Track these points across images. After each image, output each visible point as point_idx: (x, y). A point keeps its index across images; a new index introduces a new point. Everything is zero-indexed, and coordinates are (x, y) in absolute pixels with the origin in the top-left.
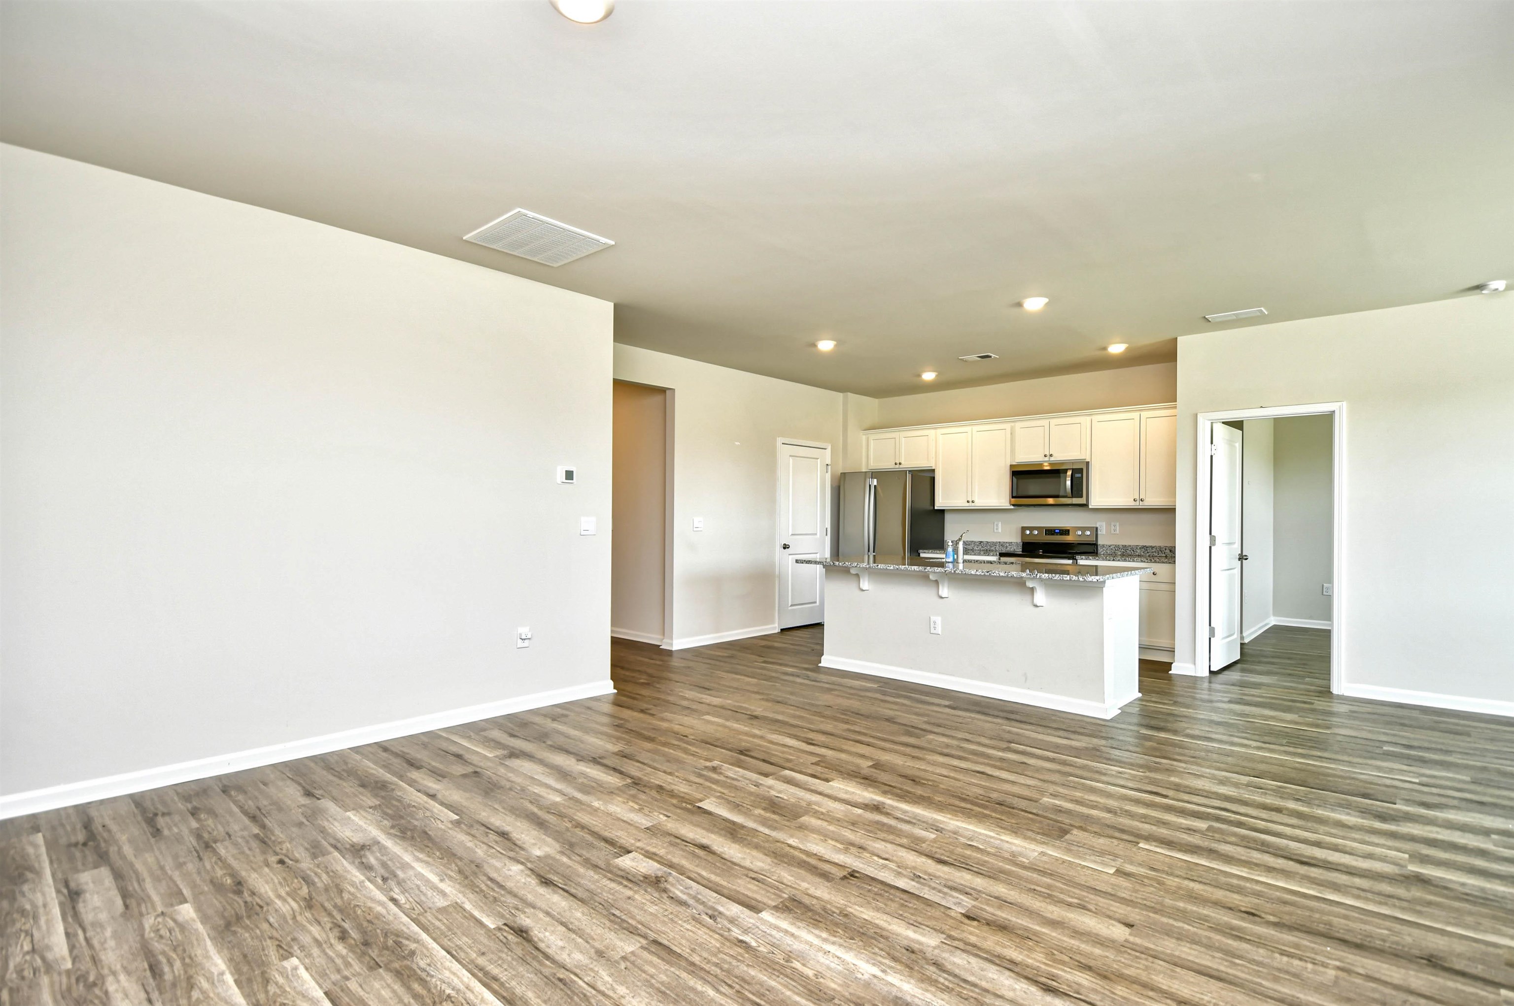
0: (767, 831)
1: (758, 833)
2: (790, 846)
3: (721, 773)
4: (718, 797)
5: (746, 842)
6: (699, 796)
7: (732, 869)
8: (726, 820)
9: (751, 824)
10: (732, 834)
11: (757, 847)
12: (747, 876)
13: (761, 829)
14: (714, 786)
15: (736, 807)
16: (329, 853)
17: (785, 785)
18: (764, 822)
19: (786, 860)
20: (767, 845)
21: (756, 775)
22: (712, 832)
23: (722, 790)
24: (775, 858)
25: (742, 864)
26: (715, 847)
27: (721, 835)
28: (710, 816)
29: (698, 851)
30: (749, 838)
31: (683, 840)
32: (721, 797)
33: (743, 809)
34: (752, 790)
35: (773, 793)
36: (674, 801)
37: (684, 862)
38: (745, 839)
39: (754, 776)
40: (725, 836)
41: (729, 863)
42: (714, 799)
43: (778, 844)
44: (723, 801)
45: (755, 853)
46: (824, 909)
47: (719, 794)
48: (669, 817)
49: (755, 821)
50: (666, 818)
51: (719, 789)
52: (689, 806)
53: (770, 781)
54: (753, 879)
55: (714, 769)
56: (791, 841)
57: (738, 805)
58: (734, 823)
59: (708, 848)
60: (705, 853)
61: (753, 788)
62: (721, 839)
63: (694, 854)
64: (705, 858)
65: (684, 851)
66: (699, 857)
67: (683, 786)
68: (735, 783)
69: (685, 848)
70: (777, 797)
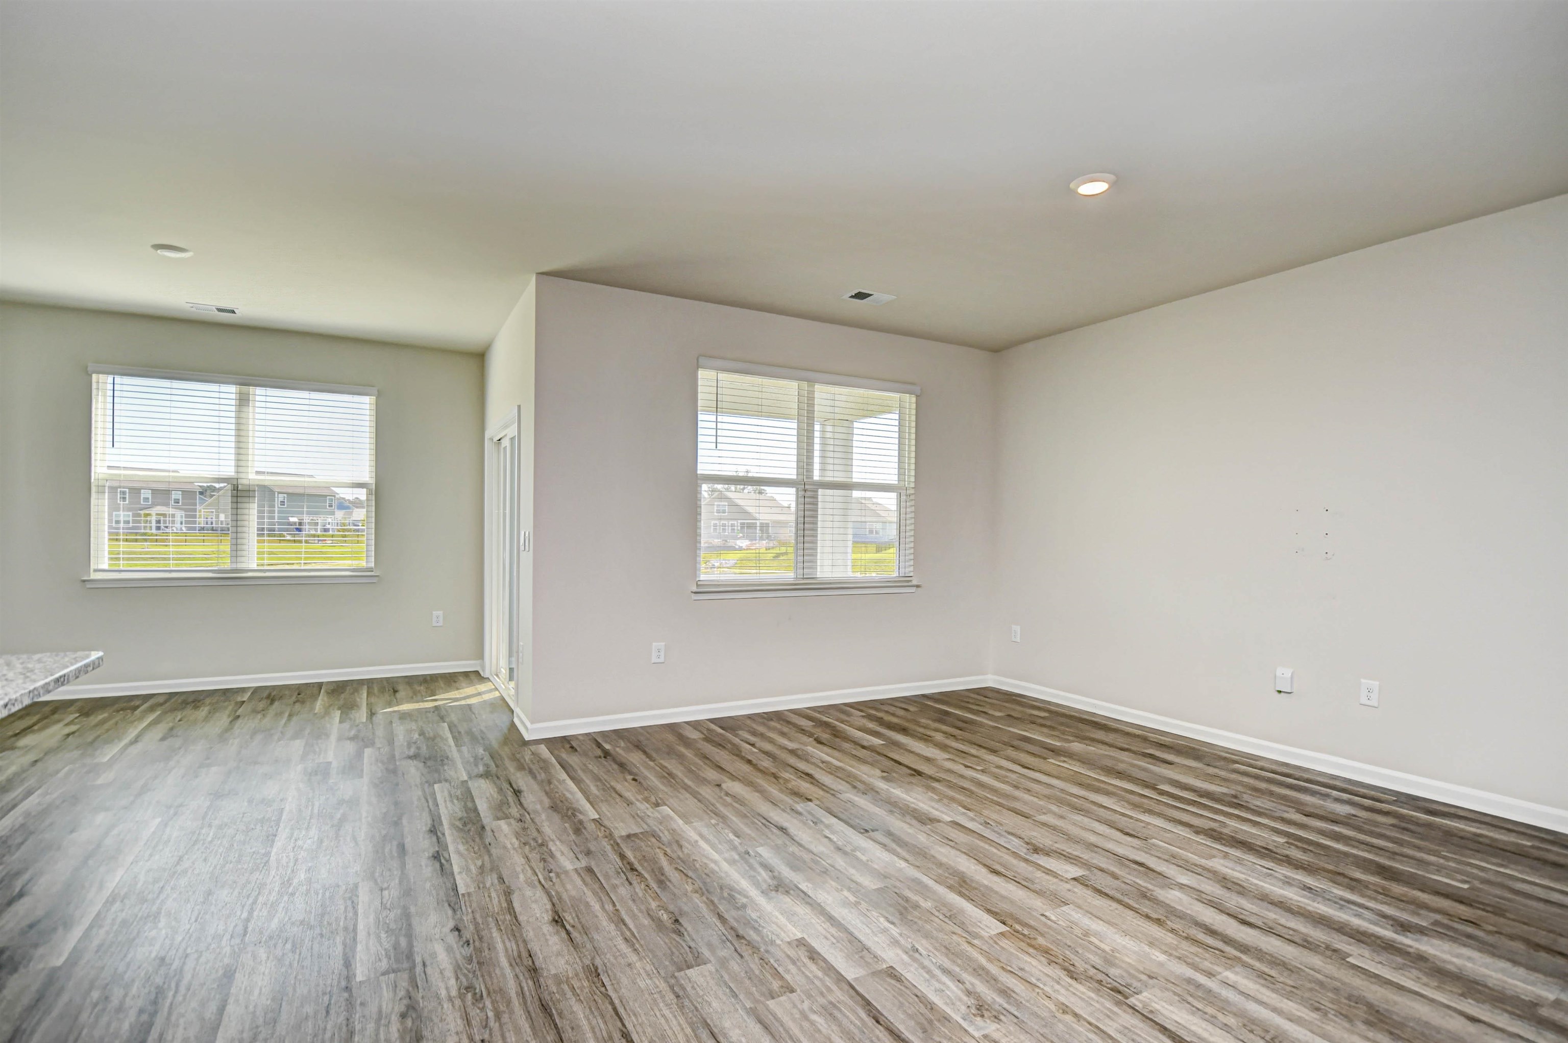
0: (925, 879)
1: (935, 878)
2: (906, 861)
3: (969, 993)
4: (977, 936)
5: (951, 871)
6: (1004, 943)
7: (968, 850)
8: (970, 900)
9: (941, 890)
10: (964, 882)
11: (940, 865)
12: (956, 843)
13: (931, 883)
14: (983, 961)
15: (953, 916)
16: (1429, 924)
17: (869, 944)
18: (924, 890)
19: (917, 850)
20: (930, 865)
21: (909, 976)
22: (987, 887)
23: (969, 949)
24: (926, 853)
25: (958, 853)
26: (984, 871)
27: (977, 883)
28: (988, 907)
29: (1002, 870)
30: (947, 875)
31: (1019, 883)
32: (971, 936)
33: (945, 910)
34: (924, 942)
35: (894, 931)
36: (1041, 941)
37: (1015, 862)
38: (950, 874)
39: (911, 974)
40: (972, 881)
41: (971, 855)
42: (983, 933)
43: (918, 864)
44: (971, 929)
45: (944, 860)
46: (904, 815)
47: (976, 942)
48: (1043, 915)
49: (934, 892)
50: (1045, 913)
51: (975, 954)
52: (1018, 927)
53: (891, 956)
54: (951, 840)
55: (981, 1009)
56: (903, 864)
57: (950, 918)
58: (961, 894)
59: (991, 871)
60: (994, 867)
61: (923, 945)
62: (977, 878)
63: (1004, 866)
64: (994, 863)
65: (1016, 872)
66: (1001, 864)
67: (1034, 970)
68: (947, 964)
69: (1016, 875)
70: (893, 923)
